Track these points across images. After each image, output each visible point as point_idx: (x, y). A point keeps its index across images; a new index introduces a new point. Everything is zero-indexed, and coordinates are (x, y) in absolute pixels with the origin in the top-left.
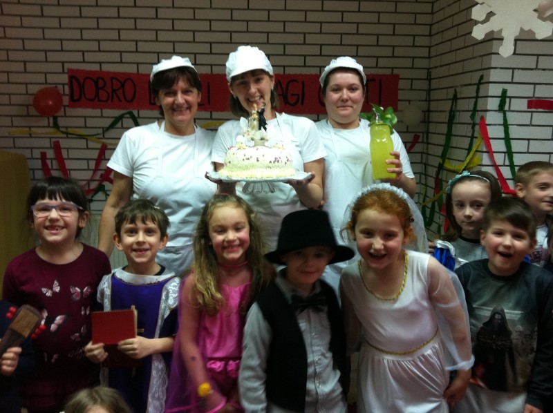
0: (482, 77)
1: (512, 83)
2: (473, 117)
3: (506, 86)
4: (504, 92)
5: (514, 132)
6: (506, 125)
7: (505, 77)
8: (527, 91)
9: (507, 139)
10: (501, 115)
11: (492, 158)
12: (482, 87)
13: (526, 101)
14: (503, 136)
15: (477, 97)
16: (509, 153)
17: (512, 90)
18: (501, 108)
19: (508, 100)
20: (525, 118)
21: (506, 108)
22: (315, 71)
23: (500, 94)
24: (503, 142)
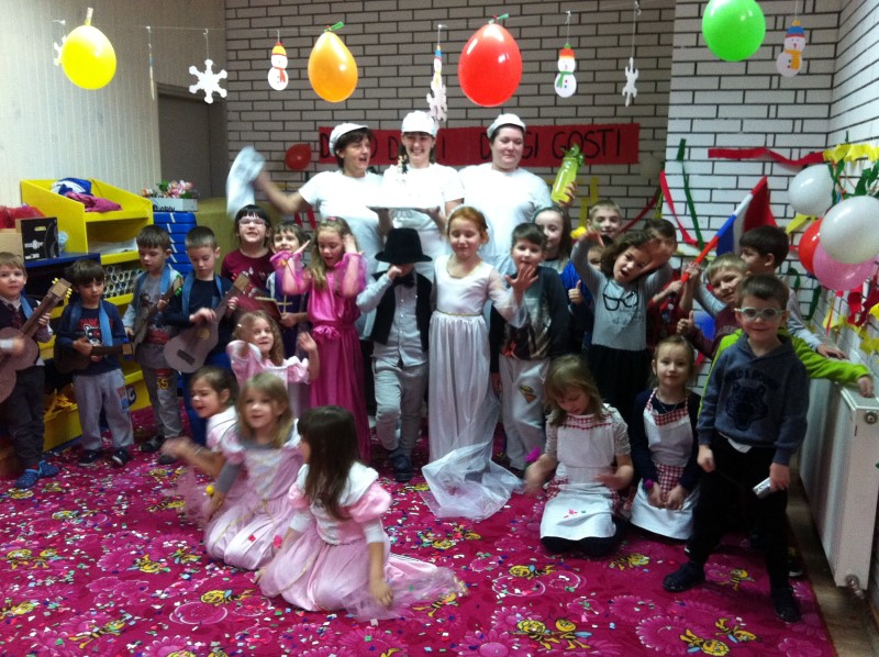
1: (691, 132)
3: (684, 136)
4: (683, 141)
5: (694, 182)
6: (686, 176)
7: (685, 126)
8: (708, 140)
9: (687, 189)
10: (679, 164)
11: (672, 207)
13: (706, 151)
14: (682, 185)
16: (690, 203)
17: (691, 140)
18: (680, 158)
19: (686, 150)
20: (707, 167)
21: (686, 157)
22: (549, 122)
23: (678, 144)
24: (683, 192)
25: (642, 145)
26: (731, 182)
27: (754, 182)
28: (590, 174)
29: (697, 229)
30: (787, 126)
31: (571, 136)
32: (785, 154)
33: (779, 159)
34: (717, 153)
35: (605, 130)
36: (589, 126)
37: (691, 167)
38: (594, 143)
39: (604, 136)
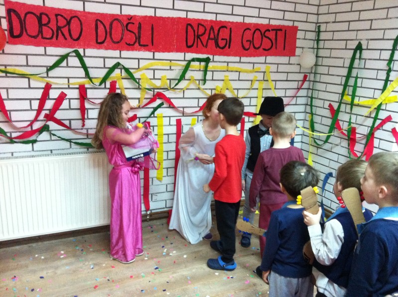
22: (239, 20)
25: (299, 43)
31: (254, 33)
35: (277, 29)
39: (276, 35)
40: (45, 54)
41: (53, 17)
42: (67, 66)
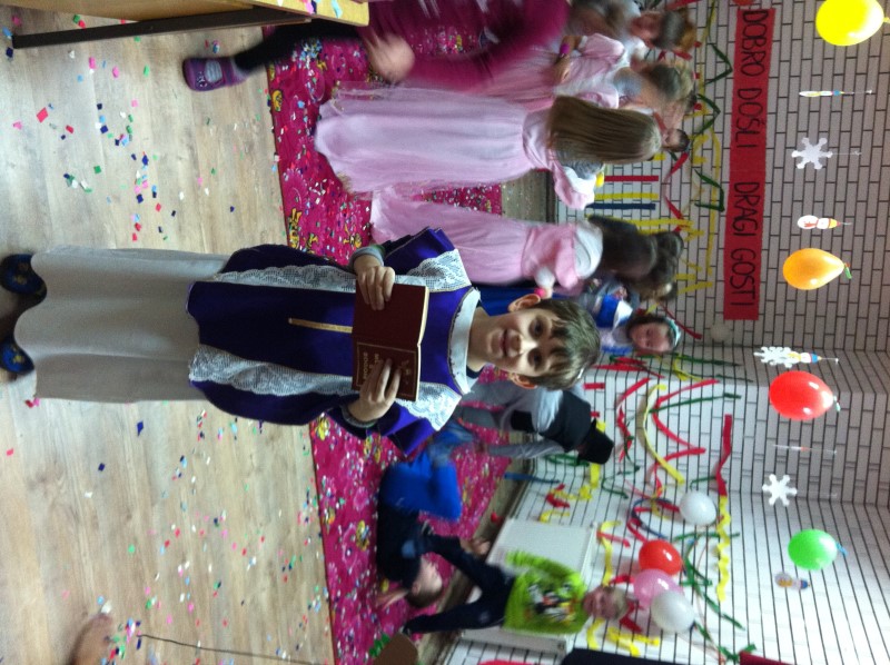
0: (751, 381)
1: (746, 402)
2: (719, 376)
3: (743, 397)
4: (739, 397)
5: (707, 405)
6: (712, 399)
7: (752, 397)
8: (739, 414)
9: (701, 400)
10: (721, 394)
11: (686, 389)
12: (744, 382)
13: (730, 413)
14: (704, 396)
15: (735, 379)
16: (690, 402)
17: (740, 403)
18: (726, 395)
19: (732, 399)
20: (717, 413)
21: (726, 399)
22: (765, 246)
23: (738, 393)
24: (699, 396)
25: (739, 323)
26: (705, 429)
27: (705, 444)
28: (717, 281)
29: (669, 406)
30: (747, 466)
31: (751, 264)
32: (727, 465)
33: (721, 462)
34: (728, 422)
35: (754, 293)
36: (759, 278)
37: (718, 404)
38: (744, 284)
39: (749, 292)
40: (728, 42)
41: (762, 49)
42: (717, 62)
